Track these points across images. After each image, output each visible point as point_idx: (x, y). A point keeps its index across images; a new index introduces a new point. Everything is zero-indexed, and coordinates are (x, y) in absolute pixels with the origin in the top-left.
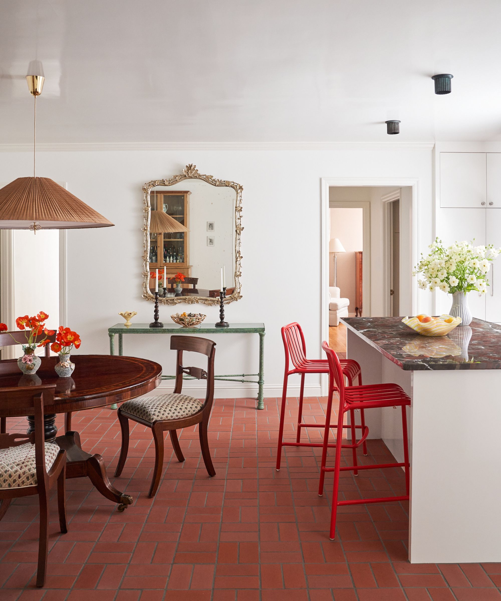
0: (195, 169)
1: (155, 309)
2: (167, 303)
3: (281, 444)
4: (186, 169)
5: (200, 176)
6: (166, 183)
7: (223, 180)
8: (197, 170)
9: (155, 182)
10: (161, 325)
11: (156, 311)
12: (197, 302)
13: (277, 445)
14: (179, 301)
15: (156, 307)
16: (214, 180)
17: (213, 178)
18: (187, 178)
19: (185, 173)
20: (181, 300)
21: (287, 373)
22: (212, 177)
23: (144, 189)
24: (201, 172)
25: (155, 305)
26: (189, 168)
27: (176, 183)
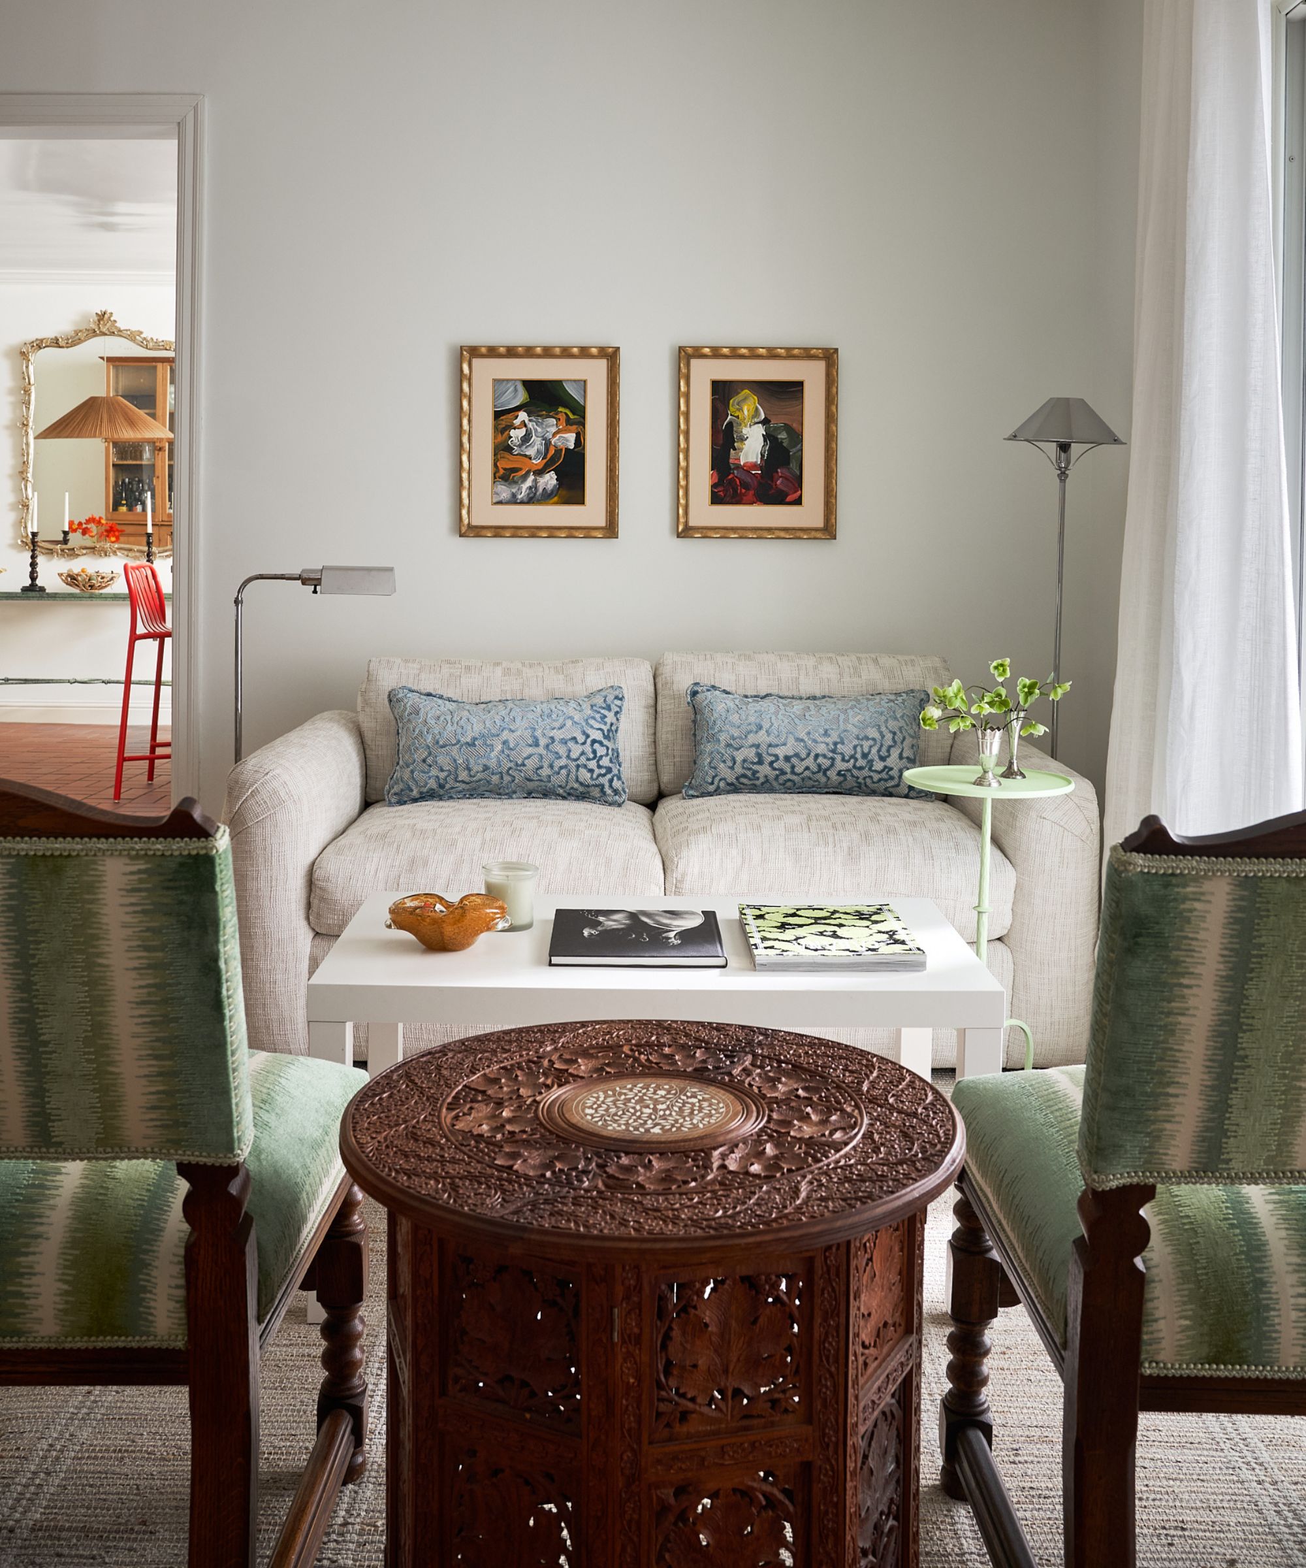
0: (112, 319)
1: (30, 561)
2: (63, 556)
3: (122, 759)
4: (96, 319)
5: (120, 331)
6: (61, 343)
7: (160, 340)
8: (115, 321)
9: (42, 341)
10: (42, 589)
11: (33, 565)
12: (115, 553)
13: (115, 762)
14: (84, 551)
15: (33, 557)
16: (145, 339)
17: (142, 336)
18: (96, 335)
19: (93, 326)
20: (88, 551)
21: (134, 637)
22: (141, 333)
23: (23, 353)
24: (121, 325)
25: (31, 554)
26: (102, 317)
27: (78, 344)
